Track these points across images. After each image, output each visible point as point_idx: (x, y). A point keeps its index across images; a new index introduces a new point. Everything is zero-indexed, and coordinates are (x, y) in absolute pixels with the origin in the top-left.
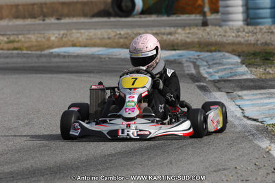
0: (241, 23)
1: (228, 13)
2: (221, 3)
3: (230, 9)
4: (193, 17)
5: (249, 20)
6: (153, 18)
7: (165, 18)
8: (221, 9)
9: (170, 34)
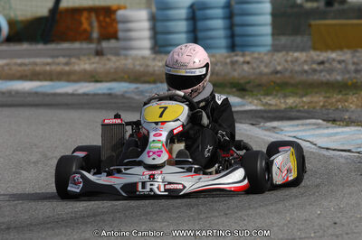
0: (147, 53)
1: (130, 39)
2: (120, 26)
3: (133, 34)
4: (77, 45)
5: (157, 49)
6: (25, 46)
7: (40, 46)
8: (121, 34)
9: (48, 64)
